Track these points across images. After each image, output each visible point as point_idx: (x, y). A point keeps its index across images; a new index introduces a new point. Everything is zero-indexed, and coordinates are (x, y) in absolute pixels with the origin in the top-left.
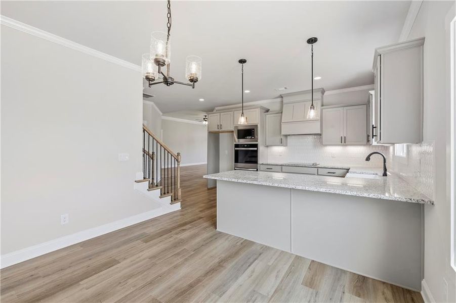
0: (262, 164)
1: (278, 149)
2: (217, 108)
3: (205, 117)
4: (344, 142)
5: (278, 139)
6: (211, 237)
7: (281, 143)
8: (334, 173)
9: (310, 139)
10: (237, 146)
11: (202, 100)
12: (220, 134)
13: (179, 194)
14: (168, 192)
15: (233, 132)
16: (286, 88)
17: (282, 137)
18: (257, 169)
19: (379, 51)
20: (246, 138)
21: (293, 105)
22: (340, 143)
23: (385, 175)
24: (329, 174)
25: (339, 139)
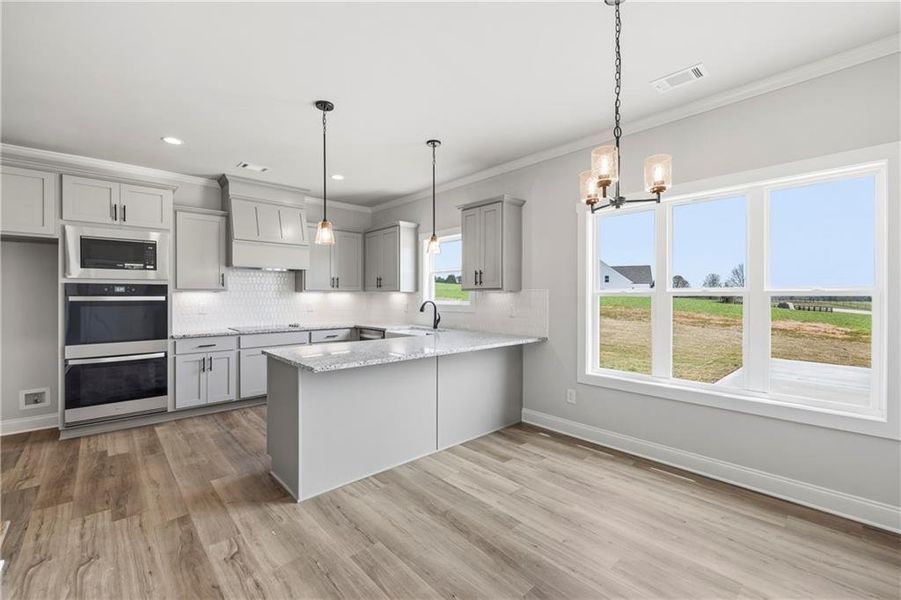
0: (183, 337)
4: (335, 284)
7: (220, 286)
8: (334, 336)
15: (53, 241)
17: (224, 270)
18: (166, 353)
19: (506, 198)
20: (123, 268)
21: (255, 205)
22: (330, 288)
23: (435, 327)
24: (328, 340)
25: (329, 281)
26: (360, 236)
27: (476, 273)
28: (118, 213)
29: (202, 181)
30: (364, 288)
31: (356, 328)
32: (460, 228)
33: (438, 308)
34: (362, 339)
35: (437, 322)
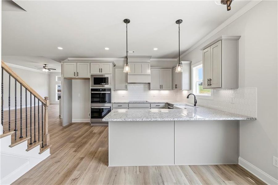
0: (115, 103)
1: (122, 93)
2: (69, 59)
3: (45, 66)
4: (161, 88)
5: (124, 85)
6: (110, 176)
7: (126, 88)
8: (159, 106)
9: (142, 86)
10: (92, 90)
11: (60, 48)
12: (73, 80)
13: (48, 140)
14: (35, 141)
15: (89, 79)
16: (134, 52)
17: (127, 84)
18: (110, 107)
19: (223, 37)
20: (101, 84)
21: (134, 63)
22: (159, 89)
23: (195, 105)
24: (156, 107)
25: (159, 87)
26: (171, 70)
27: (208, 80)
28: (101, 70)
29: (123, 59)
30: (173, 89)
31: (167, 103)
32: (202, 62)
33: (196, 97)
34: (169, 108)
35: (196, 102)
